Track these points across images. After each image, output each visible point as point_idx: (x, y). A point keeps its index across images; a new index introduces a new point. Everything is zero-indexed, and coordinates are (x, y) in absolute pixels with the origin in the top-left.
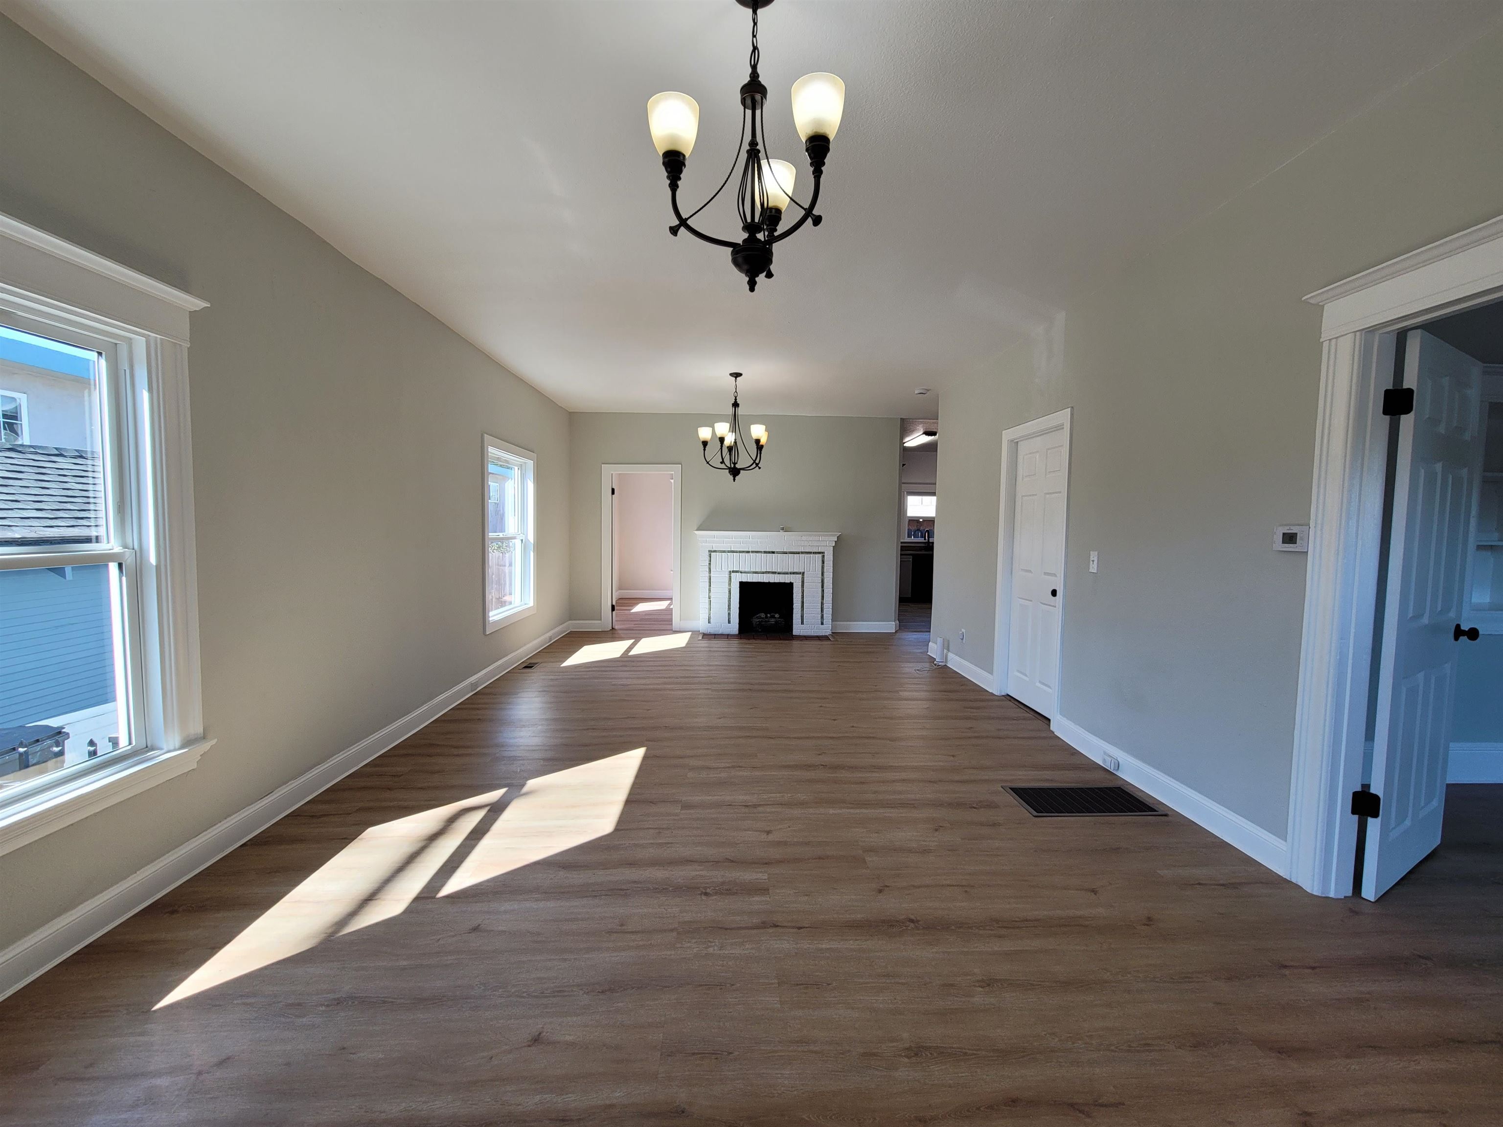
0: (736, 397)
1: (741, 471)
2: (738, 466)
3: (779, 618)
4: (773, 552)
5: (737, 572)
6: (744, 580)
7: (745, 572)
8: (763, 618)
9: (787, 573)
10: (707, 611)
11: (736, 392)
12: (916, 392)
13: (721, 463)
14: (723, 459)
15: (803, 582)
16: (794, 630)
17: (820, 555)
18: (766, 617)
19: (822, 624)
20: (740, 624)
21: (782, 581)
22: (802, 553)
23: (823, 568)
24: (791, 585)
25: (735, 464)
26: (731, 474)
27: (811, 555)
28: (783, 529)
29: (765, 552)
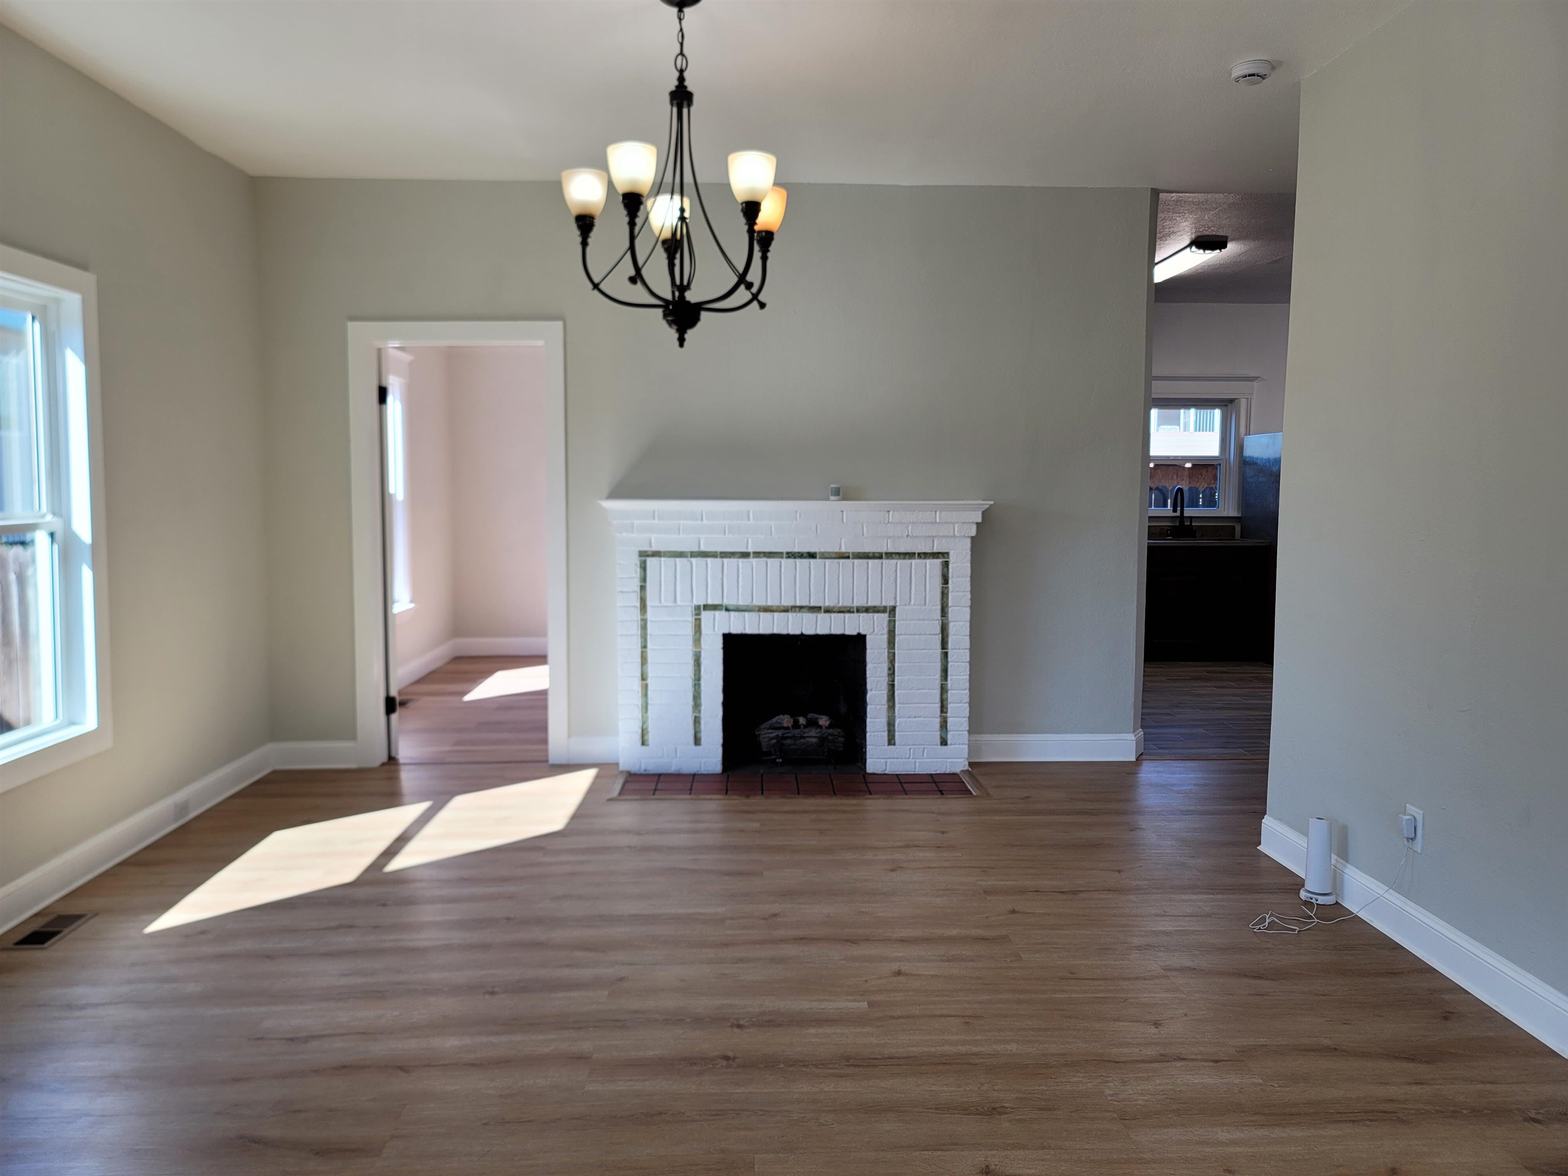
0: (681, 72)
1: (704, 315)
2: (692, 296)
3: (830, 727)
4: (812, 556)
5: (715, 607)
6: (734, 631)
7: (738, 609)
8: (787, 728)
9: (849, 611)
10: (638, 715)
11: (682, 53)
12: (1238, 72)
13: (633, 280)
14: (638, 270)
15: (892, 633)
16: (869, 761)
17: (938, 562)
18: (796, 725)
19: (944, 742)
20: (725, 746)
21: (836, 630)
22: (889, 555)
23: (944, 594)
24: (860, 640)
25: (683, 288)
26: (670, 323)
27: (914, 561)
28: (837, 492)
29: (791, 555)
